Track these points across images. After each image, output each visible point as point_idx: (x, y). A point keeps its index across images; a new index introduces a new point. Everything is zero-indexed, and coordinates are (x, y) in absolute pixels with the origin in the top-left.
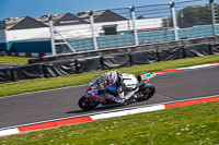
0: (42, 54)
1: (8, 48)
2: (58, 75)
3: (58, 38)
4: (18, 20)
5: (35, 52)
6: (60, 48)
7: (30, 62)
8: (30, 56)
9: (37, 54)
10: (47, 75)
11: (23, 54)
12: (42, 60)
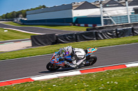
0: (95, 25)
1: (74, 21)
2: (105, 39)
3: (105, 15)
4: (80, 3)
5: (91, 24)
6: (106, 22)
7: (87, 30)
8: (87, 26)
9: (91, 25)
10: (98, 38)
11: (83, 25)
12: (95, 29)
